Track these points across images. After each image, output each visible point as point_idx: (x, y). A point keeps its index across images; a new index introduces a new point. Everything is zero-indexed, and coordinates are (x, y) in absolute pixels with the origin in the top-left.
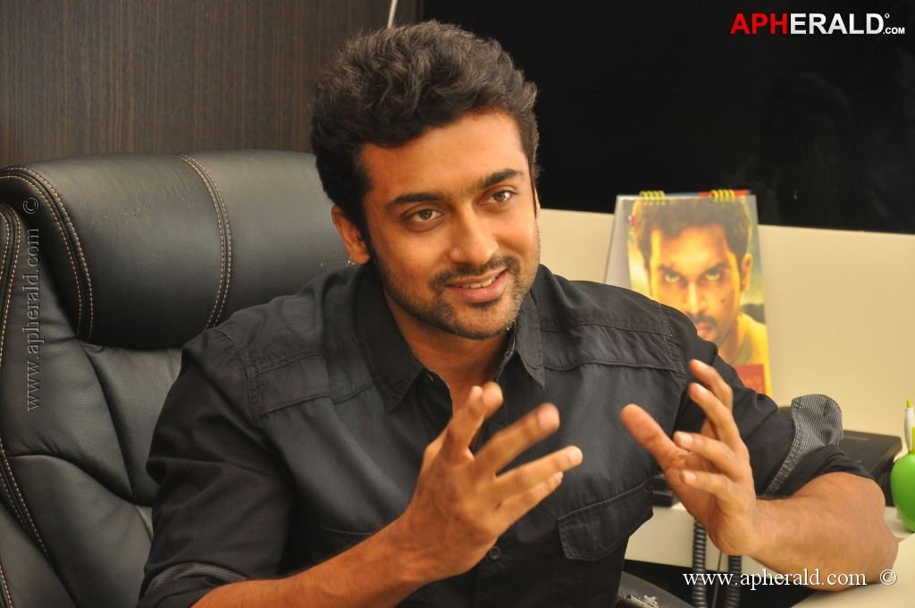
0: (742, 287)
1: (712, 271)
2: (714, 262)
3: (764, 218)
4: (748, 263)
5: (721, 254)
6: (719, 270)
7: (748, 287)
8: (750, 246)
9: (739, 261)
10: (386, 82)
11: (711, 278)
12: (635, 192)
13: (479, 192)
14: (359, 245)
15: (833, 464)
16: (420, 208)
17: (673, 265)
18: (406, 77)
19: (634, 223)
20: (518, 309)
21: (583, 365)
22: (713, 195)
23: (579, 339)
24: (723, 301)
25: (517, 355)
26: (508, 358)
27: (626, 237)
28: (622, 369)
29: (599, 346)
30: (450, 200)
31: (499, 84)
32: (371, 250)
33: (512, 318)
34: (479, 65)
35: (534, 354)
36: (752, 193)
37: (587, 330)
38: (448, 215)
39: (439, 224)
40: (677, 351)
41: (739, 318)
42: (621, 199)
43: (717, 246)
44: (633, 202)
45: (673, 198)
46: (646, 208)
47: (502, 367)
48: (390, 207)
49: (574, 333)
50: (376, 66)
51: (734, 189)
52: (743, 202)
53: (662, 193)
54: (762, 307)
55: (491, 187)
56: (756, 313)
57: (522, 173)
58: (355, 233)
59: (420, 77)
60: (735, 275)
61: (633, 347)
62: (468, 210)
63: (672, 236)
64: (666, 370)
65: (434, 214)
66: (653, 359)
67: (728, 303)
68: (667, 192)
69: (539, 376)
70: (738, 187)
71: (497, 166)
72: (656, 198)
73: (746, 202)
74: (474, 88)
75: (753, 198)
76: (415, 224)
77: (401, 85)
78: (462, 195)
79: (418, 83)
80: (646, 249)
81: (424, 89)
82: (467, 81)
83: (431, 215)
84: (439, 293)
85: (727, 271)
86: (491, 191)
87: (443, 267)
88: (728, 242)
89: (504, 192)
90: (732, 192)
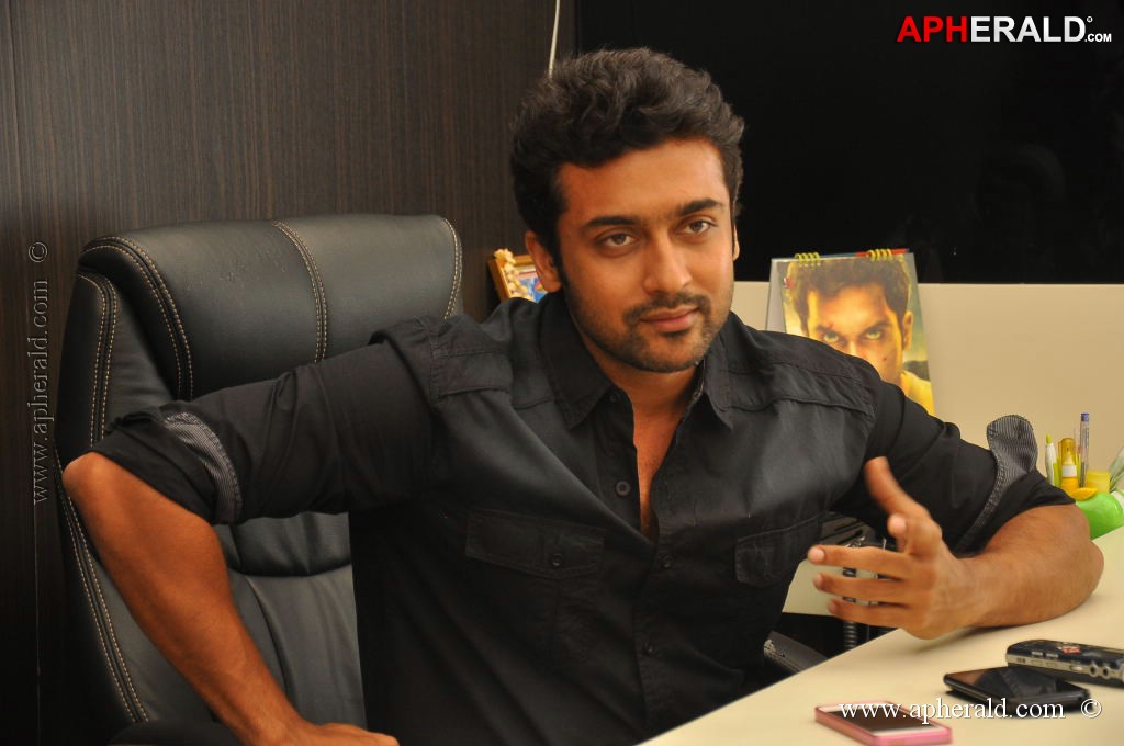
0: (904, 345)
1: (872, 330)
2: (873, 321)
3: (924, 276)
4: (909, 321)
5: (881, 312)
6: (880, 328)
7: (910, 345)
8: (910, 305)
9: (900, 319)
10: (590, 99)
11: (872, 337)
12: (790, 255)
13: (678, 219)
14: (551, 272)
15: (1040, 495)
16: (615, 232)
17: (831, 325)
18: (611, 94)
19: (789, 284)
20: (708, 346)
21: (775, 401)
22: (870, 255)
23: (771, 378)
24: (885, 359)
25: (705, 398)
26: (696, 399)
27: (782, 299)
28: (815, 407)
29: (792, 383)
30: (645, 225)
31: (706, 108)
32: (562, 277)
33: (701, 353)
34: (687, 89)
35: (722, 394)
36: (910, 251)
37: (779, 368)
38: (643, 242)
39: (632, 250)
40: (868, 395)
41: (902, 375)
42: (775, 262)
43: (877, 304)
44: (788, 263)
45: (828, 259)
46: (801, 269)
47: (689, 408)
48: (583, 230)
49: (765, 372)
50: (581, 83)
51: (891, 248)
52: (901, 260)
53: (817, 254)
54: (925, 364)
55: (689, 215)
56: (920, 370)
57: (721, 205)
58: (548, 259)
59: (626, 94)
60: (897, 334)
61: (824, 387)
62: (663, 239)
63: (829, 295)
64: (858, 411)
65: (628, 240)
66: (846, 400)
67: (891, 360)
68: (822, 253)
69: (727, 418)
70: (895, 246)
71: (696, 193)
72: (812, 259)
73: (904, 260)
74: (678, 110)
75: (912, 256)
76: (608, 248)
77: (605, 102)
78: (659, 220)
79: (623, 101)
80: (803, 310)
81: (629, 108)
82: (673, 102)
83: (624, 240)
84: (633, 327)
85: (888, 329)
86: (689, 219)
87: (639, 299)
88: (887, 300)
89: (701, 222)
90: (889, 251)
